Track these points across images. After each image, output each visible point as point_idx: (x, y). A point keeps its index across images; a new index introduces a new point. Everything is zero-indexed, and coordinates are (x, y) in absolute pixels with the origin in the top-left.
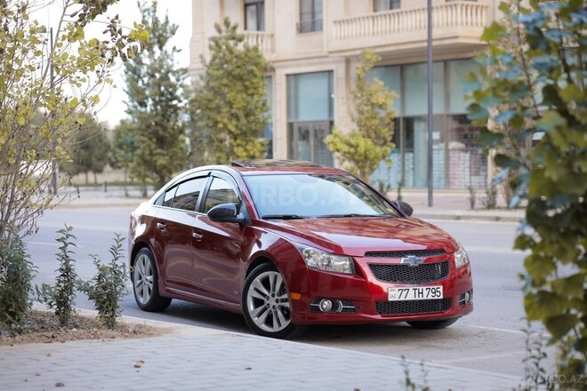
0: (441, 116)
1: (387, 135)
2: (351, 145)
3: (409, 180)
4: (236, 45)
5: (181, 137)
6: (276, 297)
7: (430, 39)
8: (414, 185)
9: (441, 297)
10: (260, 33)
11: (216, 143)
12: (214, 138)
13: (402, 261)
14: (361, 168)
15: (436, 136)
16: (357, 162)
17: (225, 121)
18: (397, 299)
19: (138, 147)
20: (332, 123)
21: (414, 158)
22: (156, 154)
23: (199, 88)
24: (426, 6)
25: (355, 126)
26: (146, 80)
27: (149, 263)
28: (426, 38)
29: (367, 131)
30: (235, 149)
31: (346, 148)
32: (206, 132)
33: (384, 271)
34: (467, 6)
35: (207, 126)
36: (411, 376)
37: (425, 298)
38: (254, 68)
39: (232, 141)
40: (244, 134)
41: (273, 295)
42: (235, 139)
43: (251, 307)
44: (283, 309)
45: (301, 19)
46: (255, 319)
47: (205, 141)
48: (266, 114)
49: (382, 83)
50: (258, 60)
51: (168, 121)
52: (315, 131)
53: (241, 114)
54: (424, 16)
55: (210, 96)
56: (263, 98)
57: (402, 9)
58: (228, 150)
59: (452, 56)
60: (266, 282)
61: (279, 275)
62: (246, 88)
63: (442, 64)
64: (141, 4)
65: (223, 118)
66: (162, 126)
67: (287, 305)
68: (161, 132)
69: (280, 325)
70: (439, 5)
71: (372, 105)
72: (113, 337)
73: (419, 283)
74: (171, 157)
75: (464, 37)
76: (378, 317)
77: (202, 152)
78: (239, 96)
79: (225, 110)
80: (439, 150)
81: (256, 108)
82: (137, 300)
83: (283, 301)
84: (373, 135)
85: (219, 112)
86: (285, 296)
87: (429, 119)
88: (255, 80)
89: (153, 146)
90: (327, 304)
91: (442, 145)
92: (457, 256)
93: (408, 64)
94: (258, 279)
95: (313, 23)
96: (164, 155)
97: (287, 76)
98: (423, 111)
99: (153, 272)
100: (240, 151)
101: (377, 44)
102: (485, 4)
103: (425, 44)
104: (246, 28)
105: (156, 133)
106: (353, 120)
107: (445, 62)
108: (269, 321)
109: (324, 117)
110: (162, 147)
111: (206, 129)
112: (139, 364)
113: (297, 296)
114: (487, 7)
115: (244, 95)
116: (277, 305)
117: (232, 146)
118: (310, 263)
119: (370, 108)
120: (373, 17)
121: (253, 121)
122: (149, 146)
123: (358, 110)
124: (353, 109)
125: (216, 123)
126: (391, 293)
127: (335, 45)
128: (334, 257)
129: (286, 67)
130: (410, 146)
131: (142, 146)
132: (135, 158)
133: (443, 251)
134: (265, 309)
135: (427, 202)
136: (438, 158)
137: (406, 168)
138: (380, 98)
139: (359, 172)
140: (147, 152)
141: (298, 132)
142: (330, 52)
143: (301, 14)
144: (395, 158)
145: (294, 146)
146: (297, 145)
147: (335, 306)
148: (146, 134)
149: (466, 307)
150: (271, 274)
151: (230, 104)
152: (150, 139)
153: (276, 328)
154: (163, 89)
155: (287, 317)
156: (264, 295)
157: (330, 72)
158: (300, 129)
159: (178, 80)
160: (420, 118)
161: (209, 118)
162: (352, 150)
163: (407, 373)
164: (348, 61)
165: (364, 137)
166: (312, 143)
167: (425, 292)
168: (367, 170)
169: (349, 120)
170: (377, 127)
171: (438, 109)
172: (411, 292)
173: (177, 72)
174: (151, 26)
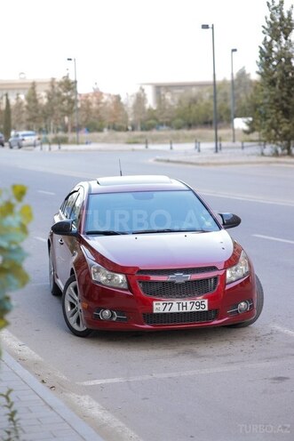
9: (206, 309)
13: (169, 278)
18: (161, 311)
19: (269, 118)
22: (282, 123)
26: (275, 63)
37: (189, 310)
43: (69, 308)
46: (70, 319)
60: (75, 290)
64: (271, 4)
66: (286, 100)
68: (285, 105)
69: (83, 326)
73: (183, 298)
89: (280, 116)
90: (107, 314)
94: (71, 286)
96: (288, 123)
105: (282, 106)
108: (78, 321)
110: (287, 118)
113: (85, 306)
122: (277, 116)
126: (155, 307)
131: (272, 116)
132: (266, 126)
133: (214, 268)
134: (76, 311)
140: (276, 121)
147: (112, 315)
148: (274, 106)
152: (278, 111)
153: (81, 328)
156: (75, 300)
167: (189, 306)
172: (175, 305)
174: (278, 20)
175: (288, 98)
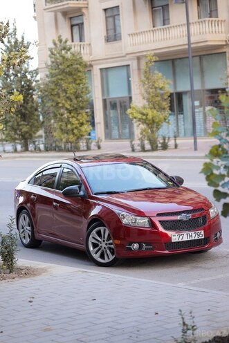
0: (199, 90)
1: (166, 106)
2: (143, 114)
3: (182, 131)
4: (67, 53)
5: (36, 113)
6: (106, 242)
7: (189, 44)
8: (185, 134)
9: (203, 237)
10: (82, 43)
11: (59, 116)
12: (57, 113)
13: (179, 218)
14: (151, 128)
15: (197, 103)
16: (148, 125)
17: (64, 102)
18: (177, 241)
19: (10, 121)
20: (131, 98)
21: (184, 118)
22: (21, 125)
23: (45, 82)
24: (185, 22)
25: (145, 102)
26: (12, 78)
27: (27, 219)
28: (187, 43)
29: (154, 105)
30: (71, 119)
31: (140, 116)
32: (52, 109)
33: (168, 225)
34: (212, 21)
35: (52, 105)
36: (185, 320)
37: (193, 239)
38: (78, 66)
39: (68, 114)
40: (76, 109)
41: (104, 241)
42: (70, 113)
43: (91, 248)
44: (110, 248)
45: (107, 33)
46: (94, 255)
47: (52, 115)
48: (88, 96)
49: (160, 74)
50: (81, 61)
51: (27, 103)
52: (121, 103)
53: (72, 97)
54: (185, 28)
55: (53, 87)
56: (86, 85)
57: (171, 25)
58: (66, 120)
59: (204, 53)
60: (99, 233)
61: (107, 229)
62: (75, 80)
63: (198, 58)
65: (62, 101)
66: (24, 107)
67: (112, 246)
68: (23, 111)
69: (109, 258)
70: (194, 21)
71: (156, 88)
72: (14, 278)
73: (189, 230)
74: (31, 126)
75: (211, 41)
76: (167, 252)
77: (50, 120)
78: (71, 86)
79: (62, 95)
80: (199, 112)
81: (82, 92)
82: (22, 242)
83: (110, 244)
84: (157, 107)
85: (59, 97)
86: (111, 241)
87: (192, 93)
88: (80, 74)
89: (19, 120)
90: (136, 246)
91: (201, 109)
92: (211, 211)
93: (176, 59)
94: (94, 232)
95: (115, 35)
96: (26, 125)
97: (101, 69)
98: (188, 88)
99: (31, 224)
100: (73, 120)
101: (157, 48)
102: (223, 19)
103: (187, 47)
104: (73, 41)
105: (20, 111)
106: (144, 98)
107: (200, 56)
108: (102, 256)
109: (126, 94)
110: (24, 121)
111: (52, 108)
112: (32, 300)
113: (118, 242)
114: (225, 21)
115: (74, 85)
116: (106, 247)
117: (68, 118)
118: (125, 221)
119: (154, 90)
120: (153, 31)
121: (81, 101)
122: (16, 120)
123: (146, 91)
124: (143, 91)
125: (58, 103)
126: (173, 238)
127: (130, 50)
128: (138, 218)
129: (99, 64)
130: (181, 110)
131: (12, 120)
132: (8, 128)
133: (203, 209)
134: (100, 249)
135: (193, 147)
136: (199, 117)
137: (179, 124)
138: (160, 84)
139: (149, 131)
140: (16, 124)
141: (109, 105)
142: (127, 54)
143: (107, 30)
144: (172, 119)
145: (108, 113)
146: (109, 113)
147: (141, 247)
149: (218, 241)
150: (102, 229)
151: (65, 91)
152: (17, 115)
153: (106, 260)
154: (23, 83)
155: (113, 253)
156: (99, 241)
157: (128, 66)
158: (110, 102)
159: (32, 77)
160: (186, 93)
161: (53, 101)
162: (144, 117)
163: (183, 318)
164: (139, 59)
165: (151, 109)
166: (119, 112)
167: (193, 235)
168: (155, 129)
169: (141, 98)
170: (159, 101)
171: (197, 86)
172: (185, 236)
173: (31, 72)
174: (13, 44)
175: (25, 105)
